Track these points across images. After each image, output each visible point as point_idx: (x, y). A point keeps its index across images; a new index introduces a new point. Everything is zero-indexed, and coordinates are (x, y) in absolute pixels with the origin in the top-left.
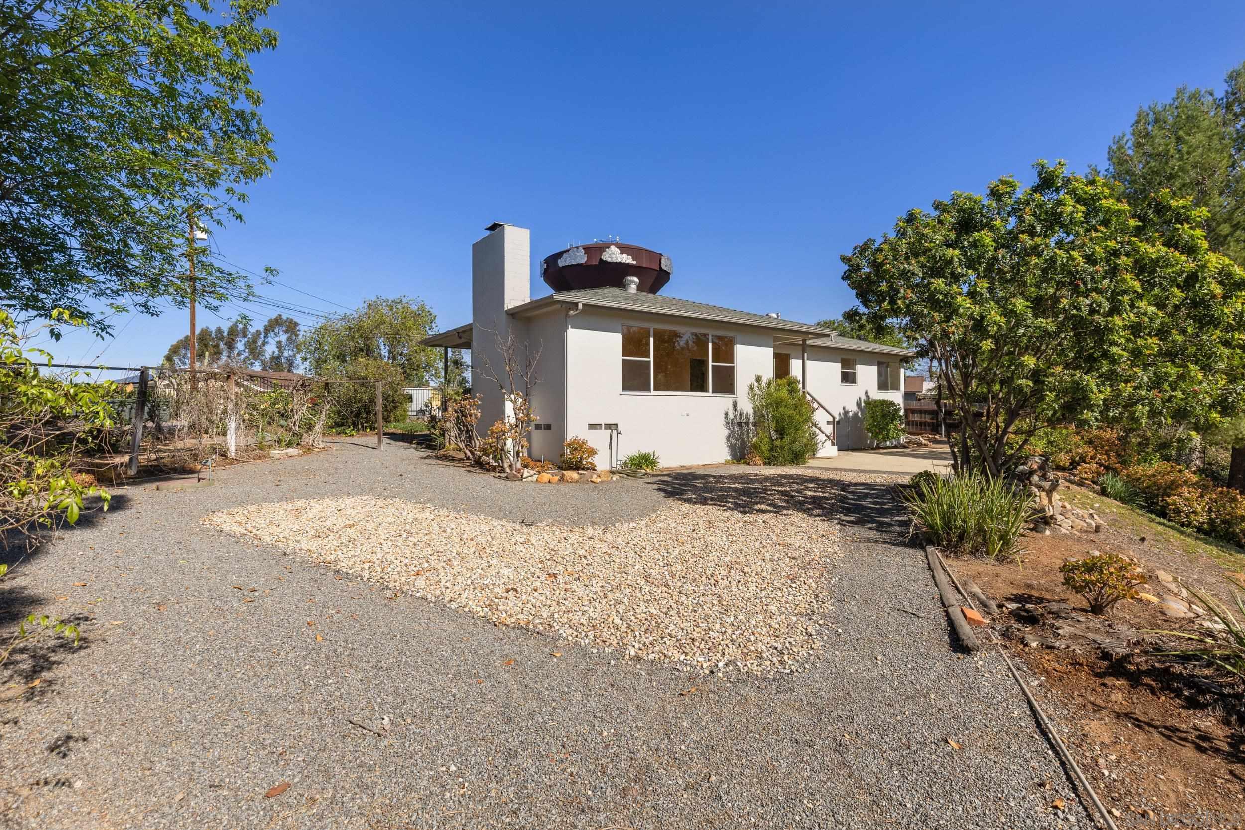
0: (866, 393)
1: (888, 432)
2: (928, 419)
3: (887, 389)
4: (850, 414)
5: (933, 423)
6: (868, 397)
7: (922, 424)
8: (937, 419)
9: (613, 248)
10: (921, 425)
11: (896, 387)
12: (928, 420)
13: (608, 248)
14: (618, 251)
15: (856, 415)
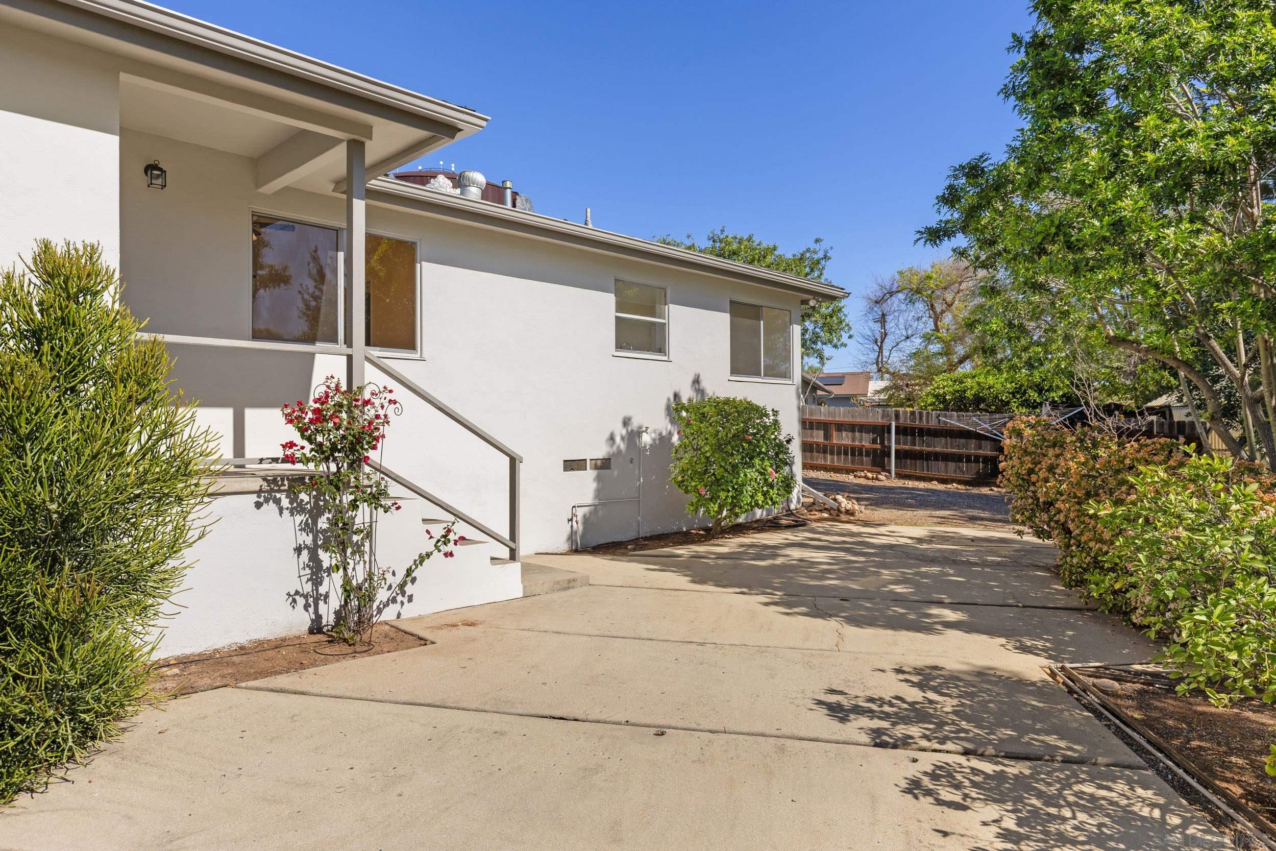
0: (696, 381)
1: (739, 491)
2: (865, 441)
3: (758, 374)
4: (646, 439)
5: (875, 450)
6: (701, 392)
7: (855, 452)
8: (882, 443)
9: (441, 179)
10: (853, 454)
11: (779, 371)
12: (866, 443)
13: (435, 177)
14: (449, 182)
15: (663, 440)
